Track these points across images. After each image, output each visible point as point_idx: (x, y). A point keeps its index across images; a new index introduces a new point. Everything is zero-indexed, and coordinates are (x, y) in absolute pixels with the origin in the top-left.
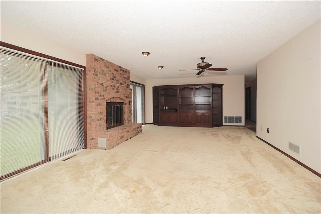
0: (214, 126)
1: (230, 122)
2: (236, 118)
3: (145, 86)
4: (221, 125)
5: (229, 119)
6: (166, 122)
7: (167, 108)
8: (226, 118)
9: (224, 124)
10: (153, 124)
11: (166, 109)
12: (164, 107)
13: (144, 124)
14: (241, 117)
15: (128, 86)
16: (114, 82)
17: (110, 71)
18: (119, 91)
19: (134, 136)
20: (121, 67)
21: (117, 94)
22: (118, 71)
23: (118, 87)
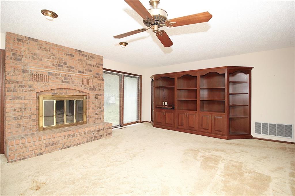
0: (231, 137)
1: (265, 133)
2: (280, 126)
3: (141, 76)
4: (248, 135)
5: (264, 128)
6: (161, 123)
7: (166, 103)
8: (258, 125)
9: (253, 134)
10: (150, 122)
11: (166, 105)
12: (163, 103)
13: (140, 122)
14: (291, 126)
15: (97, 76)
16: (62, 69)
17: (54, 55)
18: (71, 81)
19: (88, 141)
20: (81, 51)
21: (65, 86)
22: (72, 56)
23: (68, 76)
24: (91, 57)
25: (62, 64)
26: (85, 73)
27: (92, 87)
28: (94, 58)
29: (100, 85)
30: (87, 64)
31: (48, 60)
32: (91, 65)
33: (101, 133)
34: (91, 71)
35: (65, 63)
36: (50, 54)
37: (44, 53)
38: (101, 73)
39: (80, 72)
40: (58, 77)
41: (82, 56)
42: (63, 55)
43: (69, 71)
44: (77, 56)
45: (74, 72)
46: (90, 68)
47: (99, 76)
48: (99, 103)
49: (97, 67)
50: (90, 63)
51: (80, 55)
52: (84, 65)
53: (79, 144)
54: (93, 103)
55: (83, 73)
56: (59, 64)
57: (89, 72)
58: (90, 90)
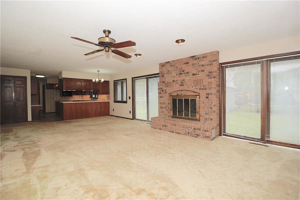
15: (211, 74)
16: (181, 76)
17: (177, 67)
18: (185, 84)
19: (185, 134)
20: (194, 57)
21: (182, 88)
22: (187, 63)
23: (183, 80)
24: (204, 57)
25: (182, 72)
26: (198, 74)
27: (202, 87)
28: (206, 57)
29: (210, 83)
30: (199, 66)
31: (174, 72)
32: (203, 65)
33: (198, 132)
34: (203, 71)
35: (183, 71)
36: (175, 68)
37: (173, 68)
38: (214, 71)
39: (194, 74)
40: (177, 82)
41: (195, 60)
42: (182, 65)
43: (186, 76)
44: (191, 62)
45: (189, 76)
46: (203, 68)
47: (212, 74)
48: (210, 103)
49: (210, 65)
50: (202, 63)
51: (193, 60)
52: (197, 68)
53: (179, 133)
54: (203, 103)
55: (196, 74)
56: (180, 72)
57: (201, 73)
58: (200, 90)
